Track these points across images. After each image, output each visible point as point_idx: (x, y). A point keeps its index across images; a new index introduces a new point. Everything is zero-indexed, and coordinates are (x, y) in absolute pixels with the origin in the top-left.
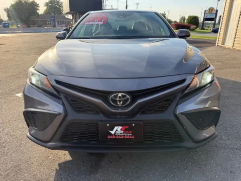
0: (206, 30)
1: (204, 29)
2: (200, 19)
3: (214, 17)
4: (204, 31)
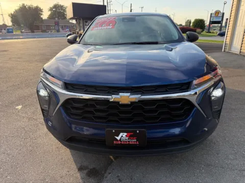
0: (213, 33)
3: (220, 20)
4: (210, 34)
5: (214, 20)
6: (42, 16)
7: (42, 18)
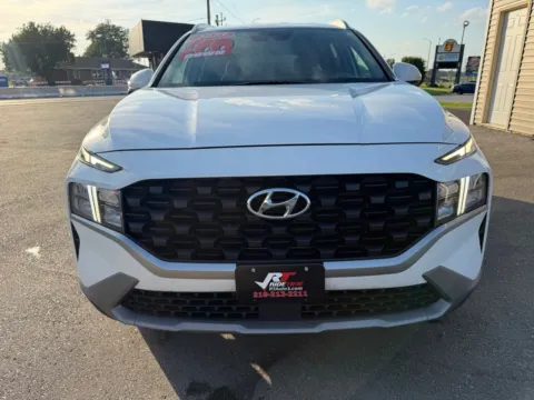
0: (442, 87)
1: (436, 86)
2: (426, 65)
3: (457, 59)
4: (435, 89)
5: (444, 60)
6: (72, 51)
7: (72, 55)
